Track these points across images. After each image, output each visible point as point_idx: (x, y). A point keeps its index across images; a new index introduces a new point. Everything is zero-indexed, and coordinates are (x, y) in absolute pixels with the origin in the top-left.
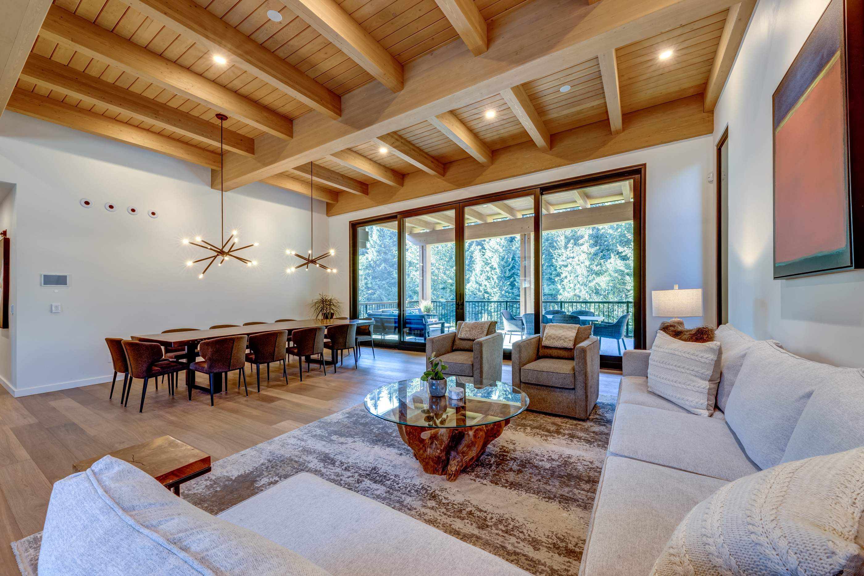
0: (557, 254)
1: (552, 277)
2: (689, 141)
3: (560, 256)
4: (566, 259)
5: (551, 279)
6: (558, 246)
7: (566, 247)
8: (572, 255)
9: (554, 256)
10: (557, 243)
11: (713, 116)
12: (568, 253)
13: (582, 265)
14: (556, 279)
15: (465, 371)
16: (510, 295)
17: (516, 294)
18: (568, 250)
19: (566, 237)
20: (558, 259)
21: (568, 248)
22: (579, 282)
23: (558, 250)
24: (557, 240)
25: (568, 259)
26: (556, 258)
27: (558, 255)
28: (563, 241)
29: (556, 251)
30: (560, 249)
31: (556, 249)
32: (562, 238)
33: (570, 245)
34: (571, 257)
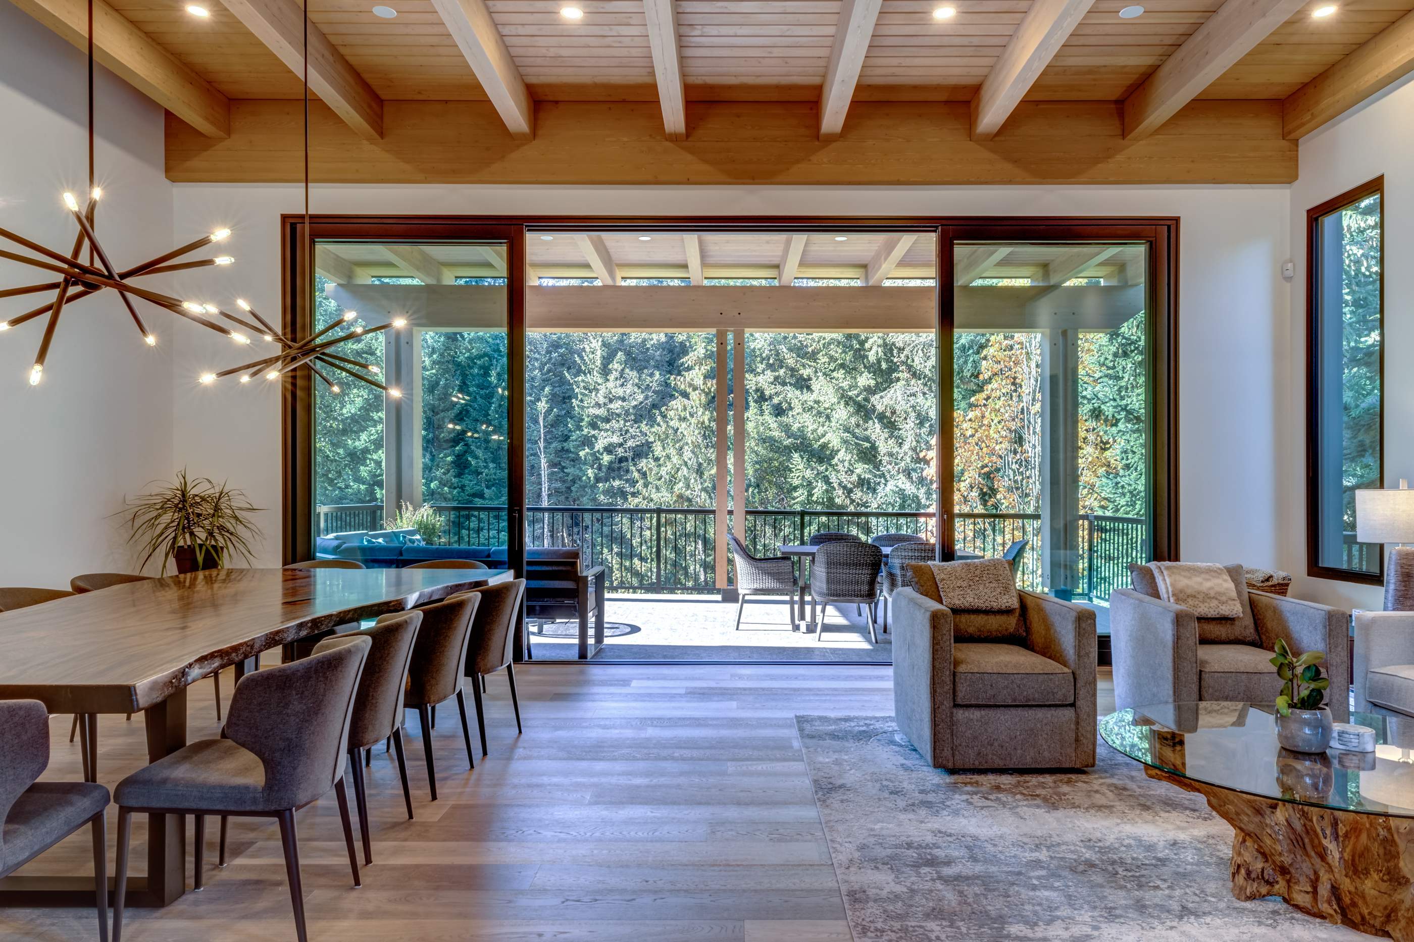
0: (582, 384)
1: (570, 445)
2: (1252, 188)
3: (590, 392)
4: (607, 401)
5: (568, 451)
6: (585, 364)
7: (605, 371)
8: (620, 392)
9: (577, 390)
10: (582, 358)
11: (1297, 151)
12: (610, 385)
13: (693, 421)
14: (582, 454)
15: (1053, 694)
16: (455, 492)
17: (471, 491)
18: (611, 377)
19: (605, 344)
20: (584, 398)
21: (610, 372)
22: (686, 464)
23: (585, 374)
24: (584, 349)
25: (611, 401)
26: (580, 397)
27: (585, 388)
28: (599, 353)
29: (580, 378)
30: (589, 372)
31: (579, 372)
32: (596, 344)
33: (615, 366)
34: (619, 398)
